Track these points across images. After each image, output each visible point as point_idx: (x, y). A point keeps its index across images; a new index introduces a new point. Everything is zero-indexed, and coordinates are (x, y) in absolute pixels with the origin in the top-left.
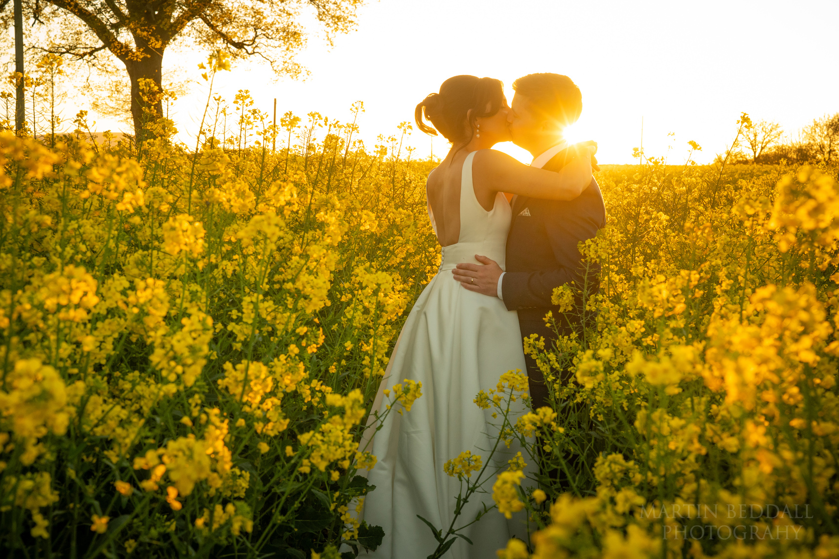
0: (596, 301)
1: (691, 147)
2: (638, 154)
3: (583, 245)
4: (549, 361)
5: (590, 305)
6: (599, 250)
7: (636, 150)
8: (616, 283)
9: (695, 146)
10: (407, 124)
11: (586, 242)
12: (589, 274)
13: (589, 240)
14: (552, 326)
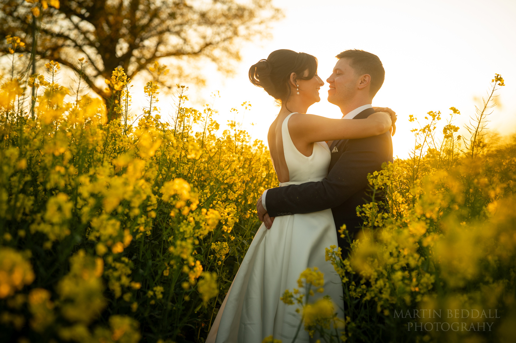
0: (383, 218)
1: (452, 111)
2: (413, 119)
3: (372, 176)
4: (344, 266)
5: (377, 222)
6: (385, 178)
7: (411, 116)
8: (399, 204)
9: (455, 111)
10: (248, 103)
11: (374, 173)
12: (376, 195)
13: (376, 172)
14: (346, 237)
